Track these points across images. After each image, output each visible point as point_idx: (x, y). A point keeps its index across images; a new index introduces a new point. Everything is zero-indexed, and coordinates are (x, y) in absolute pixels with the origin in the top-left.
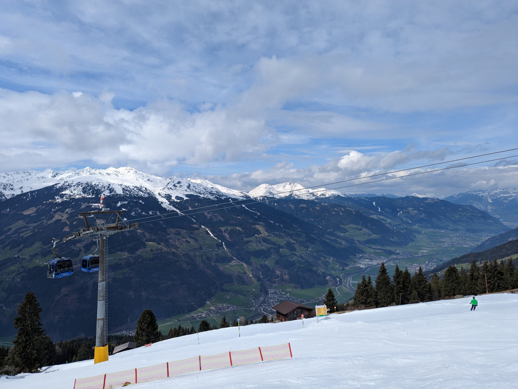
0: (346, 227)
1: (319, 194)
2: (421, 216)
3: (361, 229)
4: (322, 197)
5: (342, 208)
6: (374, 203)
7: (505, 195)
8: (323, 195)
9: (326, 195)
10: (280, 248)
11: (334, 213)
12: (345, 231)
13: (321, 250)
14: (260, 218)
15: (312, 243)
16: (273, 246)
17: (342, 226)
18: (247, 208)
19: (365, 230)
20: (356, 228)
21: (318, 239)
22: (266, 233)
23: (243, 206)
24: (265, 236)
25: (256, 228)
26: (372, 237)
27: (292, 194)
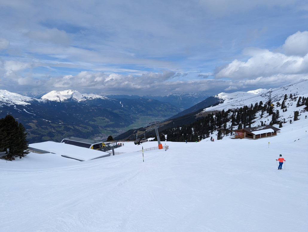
0: (96, 119)
1: (89, 97)
2: (143, 109)
3: (105, 119)
4: (90, 99)
5: (96, 107)
6: (120, 102)
7: (187, 96)
8: (91, 98)
9: (93, 98)
10: (43, 136)
11: (91, 110)
12: (94, 121)
13: (72, 134)
14: (35, 117)
15: (67, 131)
16: (38, 136)
17: (94, 118)
18: (26, 112)
19: (107, 119)
20: (101, 119)
21: (72, 128)
22: (36, 128)
23: (24, 110)
24: (34, 130)
25: (29, 125)
26: (109, 123)
27: (71, 98)
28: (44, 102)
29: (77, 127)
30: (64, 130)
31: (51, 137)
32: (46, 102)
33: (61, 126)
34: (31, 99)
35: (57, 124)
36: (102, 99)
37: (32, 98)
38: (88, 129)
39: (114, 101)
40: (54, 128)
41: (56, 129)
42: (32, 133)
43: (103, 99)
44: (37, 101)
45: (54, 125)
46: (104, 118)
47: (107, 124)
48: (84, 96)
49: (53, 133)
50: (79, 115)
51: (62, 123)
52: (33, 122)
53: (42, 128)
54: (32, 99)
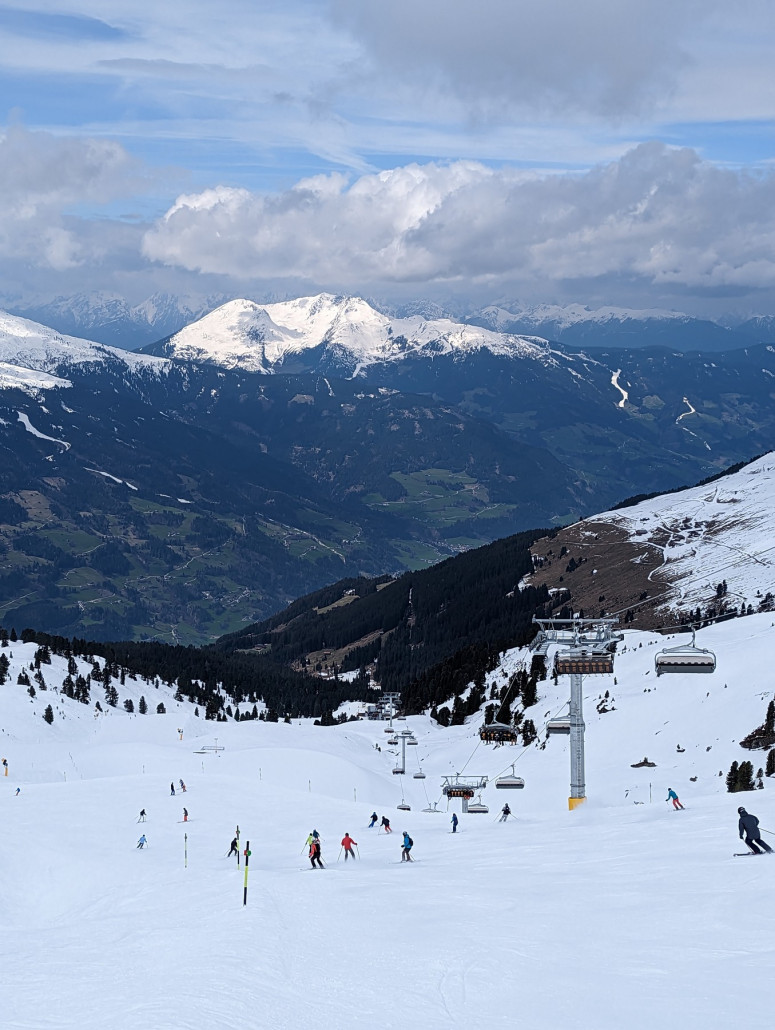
0: (407, 481)
1: (425, 342)
4: (426, 353)
5: (428, 411)
6: (616, 377)
8: (433, 346)
9: (441, 349)
10: (72, 567)
11: (394, 428)
13: (225, 567)
14: (64, 459)
15: (206, 546)
16: (43, 561)
17: (396, 475)
18: (30, 428)
19: (473, 488)
20: (441, 483)
21: (240, 529)
22: (49, 517)
23: (23, 418)
24: (35, 529)
25: (18, 500)
26: (483, 513)
27: (326, 343)
28: (156, 370)
29: (272, 529)
30: (189, 538)
31: (107, 572)
32: (166, 371)
33: (182, 518)
34: (93, 352)
35: (165, 502)
36: (496, 351)
37: (99, 349)
38: (339, 541)
39: (578, 365)
40: (140, 522)
41: (152, 530)
42: (18, 546)
43: (502, 352)
44: (122, 367)
45: (148, 509)
46: (461, 477)
47: (464, 514)
48: (395, 335)
49: (128, 548)
50: (322, 454)
51: (198, 496)
52: (45, 490)
53: (78, 520)
54: (101, 354)
